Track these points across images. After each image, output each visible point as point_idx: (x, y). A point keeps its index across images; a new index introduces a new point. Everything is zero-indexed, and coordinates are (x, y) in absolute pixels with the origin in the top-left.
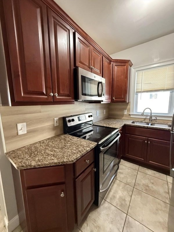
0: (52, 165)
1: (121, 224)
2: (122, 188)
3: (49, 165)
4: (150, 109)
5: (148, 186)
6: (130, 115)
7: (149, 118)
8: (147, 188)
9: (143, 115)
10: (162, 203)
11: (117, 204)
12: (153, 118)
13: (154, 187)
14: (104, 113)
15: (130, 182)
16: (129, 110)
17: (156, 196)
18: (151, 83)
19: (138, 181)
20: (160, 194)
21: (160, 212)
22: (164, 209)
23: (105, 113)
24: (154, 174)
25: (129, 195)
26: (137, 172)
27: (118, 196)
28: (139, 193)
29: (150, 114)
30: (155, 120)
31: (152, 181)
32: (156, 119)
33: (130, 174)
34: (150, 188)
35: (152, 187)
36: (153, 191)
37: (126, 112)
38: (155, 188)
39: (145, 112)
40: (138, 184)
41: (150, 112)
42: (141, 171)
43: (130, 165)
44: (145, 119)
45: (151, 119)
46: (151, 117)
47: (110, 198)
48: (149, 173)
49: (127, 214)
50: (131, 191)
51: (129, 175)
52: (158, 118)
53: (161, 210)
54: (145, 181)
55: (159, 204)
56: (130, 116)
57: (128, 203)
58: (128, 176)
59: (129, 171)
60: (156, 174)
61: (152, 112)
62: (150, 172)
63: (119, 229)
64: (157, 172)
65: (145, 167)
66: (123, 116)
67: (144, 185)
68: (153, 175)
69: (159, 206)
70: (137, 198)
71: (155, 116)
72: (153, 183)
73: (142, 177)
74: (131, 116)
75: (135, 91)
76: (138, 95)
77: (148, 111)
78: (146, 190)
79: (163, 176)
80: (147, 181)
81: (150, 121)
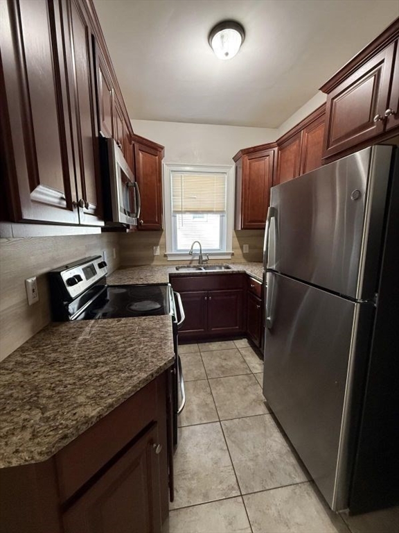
0: (139, 389)
1: (220, 440)
2: (194, 391)
3: (133, 391)
4: (199, 243)
5: (222, 366)
6: (165, 256)
7: (197, 258)
8: (223, 369)
9: (190, 254)
10: (246, 377)
11: (201, 419)
12: (204, 258)
13: (228, 363)
14: (113, 255)
15: (199, 374)
16: (164, 248)
17: (236, 373)
19: (208, 367)
20: (239, 368)
21: (249, 389)
22: (250, 383)
23: (115, 257)
24: (220, 346)
25: (208, 394)
26: (199, 354)
27: (195, 407)
28: (218, 381)
29: (199, 252)
30: (206, 260)
31: (222, 357)
32: (209, 259)
33: (193, 363)
34: (225, 367)
35: (227, 364)
36: (230, 369)
37: (158, 252)
38: (230, 363)
39: (194, 248)
40: (210, 370)
41: (199, 248)
42: (203, 350)
43: (185, 348)
44: (192, 261)
45: (200, 261)
46: (201, 257)
47: (185, 418)
48: (214, 348)
49: (220, 421)
50: (208, 387)
51: (192, 365)
53: (248, 386)
54: (217, 362)
55: (243, 380)
56: (166, 258)
57: (213, 406)
58: (191, 367)
59: (189, 358)
61: (202, 248)
62: (215, 346)
63: (222, 449)
64: (222, 342)
65: (205, 342)
66: (153, 260)
67: (217, 367)
68: (220, 348)
69: (245, 383)
70: (220, 391)
71: (206, 254)
72: (225, 359)
73: (209, 358)
74: (169, 259)
75: (172, 209)
76: (176, 216)
77: (197, 247)
78: (223, 372)
79: (231, 343)
80: (218, 360)
81: (199, 263)
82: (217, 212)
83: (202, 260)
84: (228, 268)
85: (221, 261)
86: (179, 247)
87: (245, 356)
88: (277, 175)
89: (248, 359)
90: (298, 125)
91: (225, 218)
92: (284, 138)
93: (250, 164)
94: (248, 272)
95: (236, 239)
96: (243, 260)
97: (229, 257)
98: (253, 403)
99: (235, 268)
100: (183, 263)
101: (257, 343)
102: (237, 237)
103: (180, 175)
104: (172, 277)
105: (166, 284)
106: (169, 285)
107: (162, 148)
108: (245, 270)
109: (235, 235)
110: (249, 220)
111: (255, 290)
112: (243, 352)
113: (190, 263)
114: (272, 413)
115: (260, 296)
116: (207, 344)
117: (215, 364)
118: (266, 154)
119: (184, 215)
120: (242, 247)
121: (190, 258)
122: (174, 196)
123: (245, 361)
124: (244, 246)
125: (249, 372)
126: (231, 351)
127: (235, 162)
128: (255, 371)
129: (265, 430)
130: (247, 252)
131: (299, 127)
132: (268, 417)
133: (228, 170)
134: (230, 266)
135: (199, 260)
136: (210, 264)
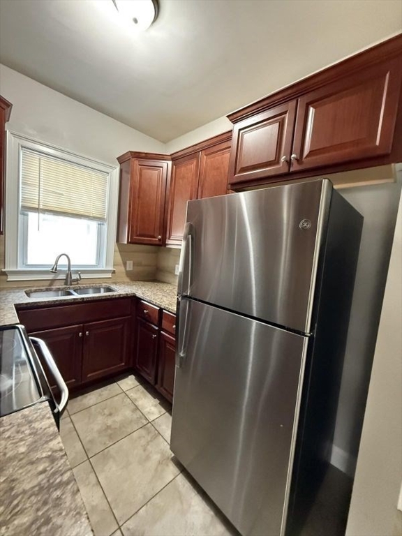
4: (66, 255)
5: (108, 427)
6: (4, 274)
7: (63, 277)
8: (109, 431)
9: (53, 271)
10: (142, 432)
12: (74, 277)
13: (116, 418)
15: (74, 455)
17: (129, 430)
18: (62, 195)
19: (87, 437)
20: (131, 421)
21: (150, 448)
22: (149, 438)
24: (100, 395)
25: (94, 485)
26: (69, 420)
28: (104, 455)
29: (67, 269)
30: (77, 280)
31: (106, 412)
32: (81, 279)
34: (113, 427)
35: (114, 422)
36: (120, 428)
38: (118, 418)
39: (59, 263)
40: (90, 442)
41: (67, 263)
42: (75, 411)
44: (53, 281)
45: (69, 280)
46: (69, 274)
48: (91, 402)
49: (120, 528)
50: (91, 472)
52: (83, 276)
53: (148, 443)
54: (99, 423)
55: (140, 438)
56: (4, 277)
57: (105, 505)
60: (104, 393)
61: (71, 264)
64: (102, 389)
65: (78, 396)
67: (100, 432)
68: (100, 399)
70: (110, 471)
71: (76, 272)
72: (110, 414)
73: (87, 420)
74: (10, 278)
75: (20, 204)
76: (27, 215)
77: (63, 261)
78: (110, 437)
79: (113, 388)
80: (100, 419)
81: (66, 284)
82: (94, 218)
83: (70, 280)
84: (109, 290)
85: (98, 281)
86: (30, 262)
87: (136, 400)
88: (171, 189)
89: (140, 403)
90: (196, 145)
91: (105, 227)
92: (180, 154)
93: (141, 170)
94: (139, 294)
95: (118, 254)
96: (127, 280)
97: (109, 275)
98: (159, 468)
99: (121, 290)
100: (36, 284)
101: (151, 379)
102: (120, 251)
103: (38, 157)
104: (20, 309)
105: (13, 327)
106: (21, 327)
107: (9, 105)
108: (134, 291)
109: (117, 249)
110: (138, 233)
111: (149, 316)
112: (132, 395)
113: (50, 285)
114: (183, 470)
115: (156, 323)
116: (79, 398)
117: (96, 427)
118: (159, 164)
119: (41, 215)
120: (125, 264)
121: (50, 277)
122: (23, 183)
123: (137, 408)
124: (128, 262)
125: (145, 422)
126: (116, 398)
127: (120, 164)
128: (151, 418)
129: (182, 503)
130: (131, 269)
131: (197, 147)
132: (182, 481)
133: (111, 170)
134: (113, 287)
135: (66, 280)
136: (82, 285)
